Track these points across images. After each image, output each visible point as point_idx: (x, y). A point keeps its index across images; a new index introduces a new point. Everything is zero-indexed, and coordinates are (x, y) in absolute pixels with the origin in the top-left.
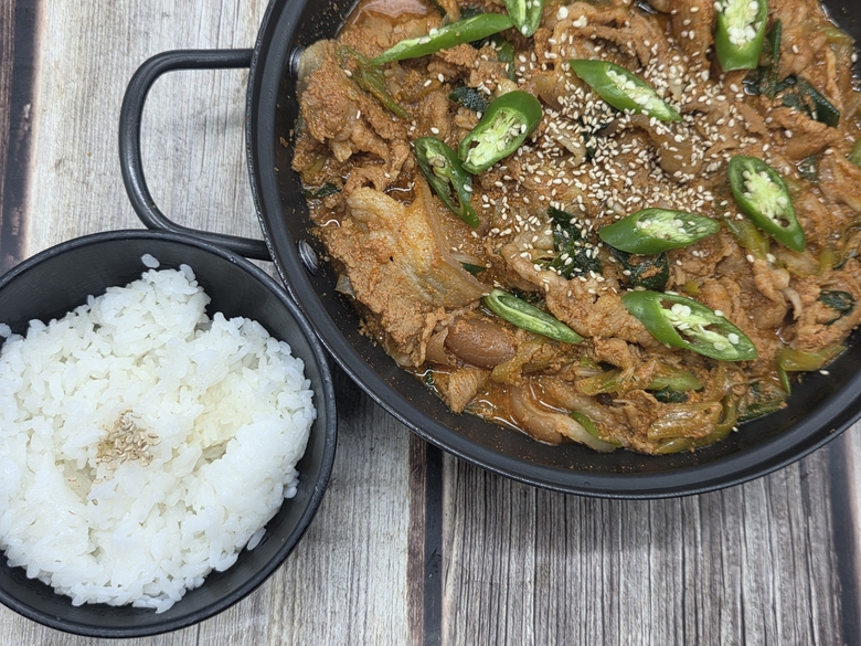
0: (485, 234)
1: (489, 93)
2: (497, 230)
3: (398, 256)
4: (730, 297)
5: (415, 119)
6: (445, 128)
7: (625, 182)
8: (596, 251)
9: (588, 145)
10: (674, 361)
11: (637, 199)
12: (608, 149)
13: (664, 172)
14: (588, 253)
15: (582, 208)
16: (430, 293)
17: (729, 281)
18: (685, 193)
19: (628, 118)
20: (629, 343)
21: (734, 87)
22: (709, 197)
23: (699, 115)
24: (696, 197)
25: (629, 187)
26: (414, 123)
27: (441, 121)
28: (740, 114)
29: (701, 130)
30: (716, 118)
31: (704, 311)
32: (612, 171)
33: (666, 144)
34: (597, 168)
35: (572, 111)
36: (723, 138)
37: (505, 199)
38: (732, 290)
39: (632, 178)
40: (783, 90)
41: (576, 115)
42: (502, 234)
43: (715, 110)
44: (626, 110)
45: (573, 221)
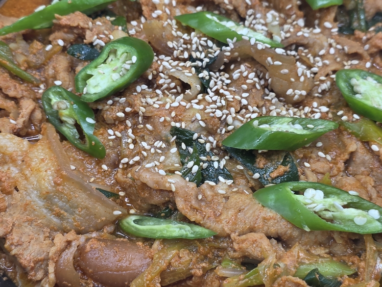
0: (115, 165)
1: (103, 44)
2: (125, 160)
3: (22, 183)
4: (365, 188)
5: (42, 82)
6: (67, 79)
7: (240, 102)
8: (223, 162)
9: (201, 75)
10: (321, 251)
11: (254, 116)
12: (221, 80)
13: (277, 96)
14: (216, 165)
15: (202, 124)
16: (58, 215)
17: (361, 177)
18: (302, 112)
19: (232, 46)
20: (269, 237)
21: (328, 24)
22: (324, 109)
23: (301, 48)
24: (313, 112)
25: (245, 107)
26: (42, 86)
27: (63, 75)
28: (338, 43)
29: (304, 59)
30: (317, 50)
31: (338, 194)
32: (226, 93)
33: (269, 59)
34: (211, 94)
35: (182, 52)
36: (327, 62)
37: (130, 131)
38: (366, 183)
39: (246, 98)
40: (373, 25)
41: (186, 55)
42: (131, 162)
43: (314, 43)
44: (228, 40)
45: (196, 136)
